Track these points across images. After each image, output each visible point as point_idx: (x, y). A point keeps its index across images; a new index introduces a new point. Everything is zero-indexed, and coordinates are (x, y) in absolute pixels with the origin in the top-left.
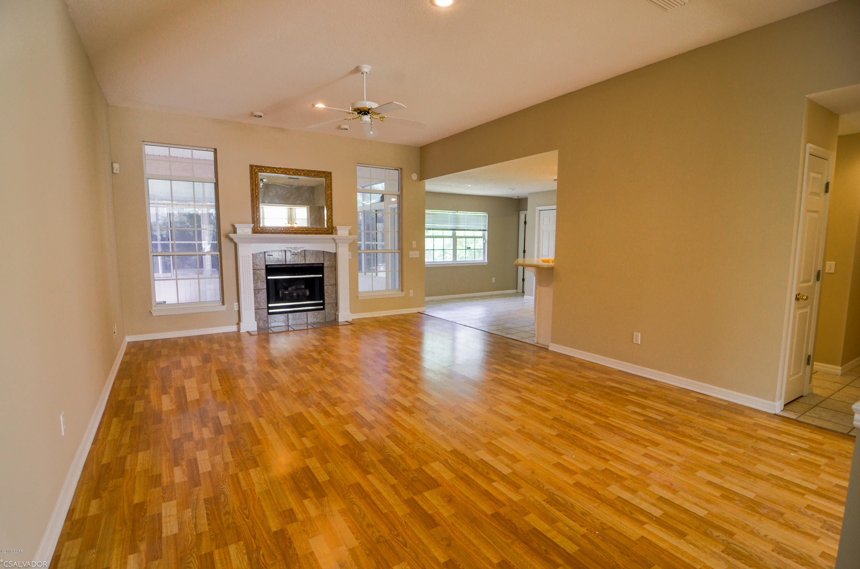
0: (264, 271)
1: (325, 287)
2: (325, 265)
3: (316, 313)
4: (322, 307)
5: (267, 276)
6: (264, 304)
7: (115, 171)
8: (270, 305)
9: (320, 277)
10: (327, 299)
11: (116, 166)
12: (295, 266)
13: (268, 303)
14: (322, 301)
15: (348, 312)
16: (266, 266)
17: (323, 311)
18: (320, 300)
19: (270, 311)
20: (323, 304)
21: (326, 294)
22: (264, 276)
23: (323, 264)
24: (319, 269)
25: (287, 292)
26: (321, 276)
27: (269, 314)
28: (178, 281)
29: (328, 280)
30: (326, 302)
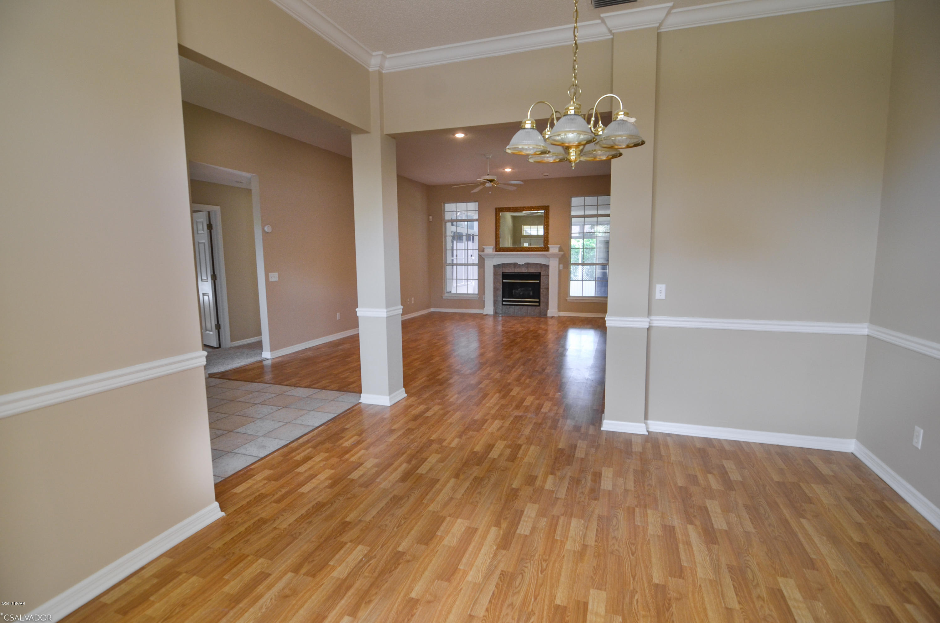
0: (501, 276)
1: (541, 290)
2: (542, 274)
3: (534, 307)
4: (538, 304)
5: (503, 280)
6: (500, 298)
7: (430, 220)
8: (504, 299)
9: (537, 283)
10: (542, 298)
11: (431, 217)
12: (520, 274)
13: (503, 297)
14: (538, 300)
15: (556, 310)
16: (503, 273)
17: (539, 307)
18: (537, 299)
19: (504, 303)
20: (539, 302)
21: (541, 295)
22: (501, 279)
23: (540, 273)
24: (537, 276)
25: (518, 292)
26: (538, 281)
27: (503, 305)
28: (458, 280)
29: (543, 285)
30: (541, 301)
